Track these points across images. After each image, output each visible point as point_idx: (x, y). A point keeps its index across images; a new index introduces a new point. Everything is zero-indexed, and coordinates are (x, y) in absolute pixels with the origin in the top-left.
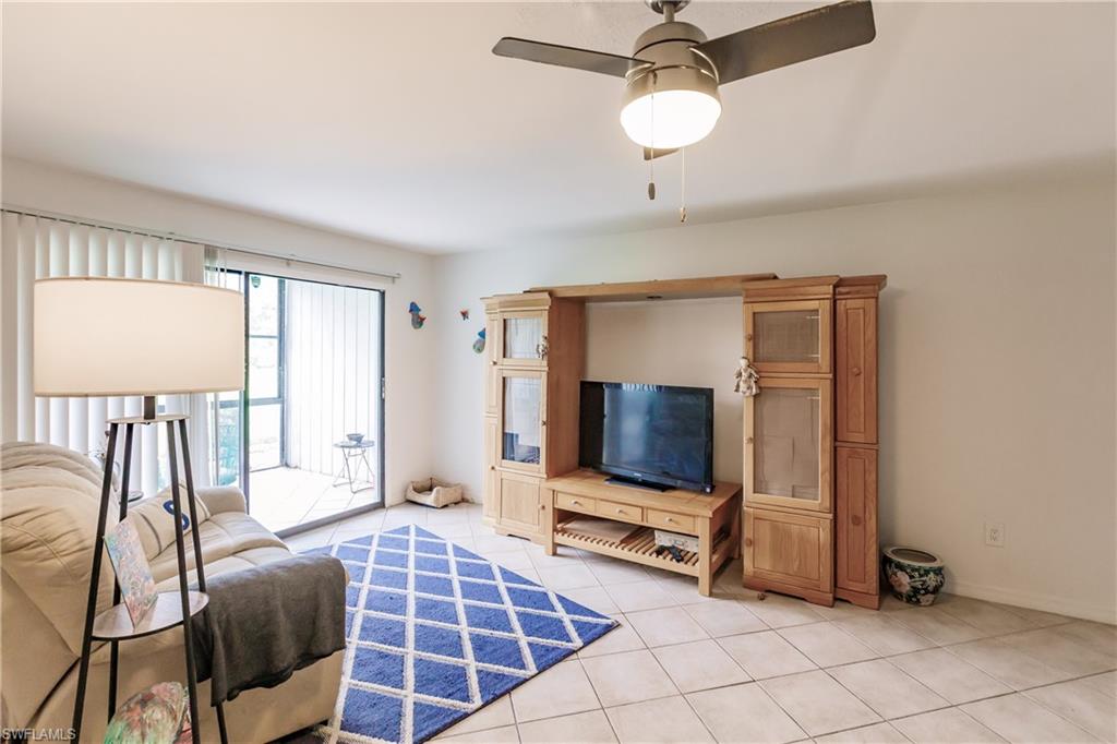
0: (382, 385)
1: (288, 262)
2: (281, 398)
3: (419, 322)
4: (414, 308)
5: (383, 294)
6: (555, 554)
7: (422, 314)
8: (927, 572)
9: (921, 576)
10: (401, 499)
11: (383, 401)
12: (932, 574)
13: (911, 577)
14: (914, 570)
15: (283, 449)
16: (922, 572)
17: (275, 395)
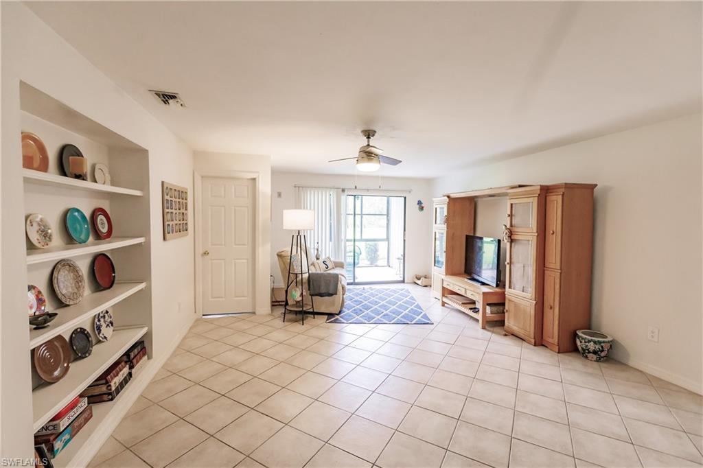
0: (404, 235)
1: (368, 190)
2: (388, 239)
3: (422, 208)
4: (420, 203)
5: (405, 198)
6: (443, 305)
7: (423, 205)
8: (589, 341)
9: (585, 342)
10: (412, 281)
11: (404, 240)
12: (592, 343)
13: (581, 342)
14: (583, 339)
15: (388, 259)
16: (587, 340)
17: (385, 237)
